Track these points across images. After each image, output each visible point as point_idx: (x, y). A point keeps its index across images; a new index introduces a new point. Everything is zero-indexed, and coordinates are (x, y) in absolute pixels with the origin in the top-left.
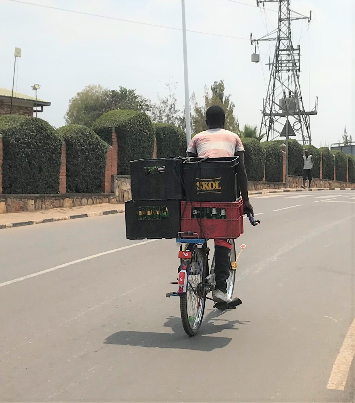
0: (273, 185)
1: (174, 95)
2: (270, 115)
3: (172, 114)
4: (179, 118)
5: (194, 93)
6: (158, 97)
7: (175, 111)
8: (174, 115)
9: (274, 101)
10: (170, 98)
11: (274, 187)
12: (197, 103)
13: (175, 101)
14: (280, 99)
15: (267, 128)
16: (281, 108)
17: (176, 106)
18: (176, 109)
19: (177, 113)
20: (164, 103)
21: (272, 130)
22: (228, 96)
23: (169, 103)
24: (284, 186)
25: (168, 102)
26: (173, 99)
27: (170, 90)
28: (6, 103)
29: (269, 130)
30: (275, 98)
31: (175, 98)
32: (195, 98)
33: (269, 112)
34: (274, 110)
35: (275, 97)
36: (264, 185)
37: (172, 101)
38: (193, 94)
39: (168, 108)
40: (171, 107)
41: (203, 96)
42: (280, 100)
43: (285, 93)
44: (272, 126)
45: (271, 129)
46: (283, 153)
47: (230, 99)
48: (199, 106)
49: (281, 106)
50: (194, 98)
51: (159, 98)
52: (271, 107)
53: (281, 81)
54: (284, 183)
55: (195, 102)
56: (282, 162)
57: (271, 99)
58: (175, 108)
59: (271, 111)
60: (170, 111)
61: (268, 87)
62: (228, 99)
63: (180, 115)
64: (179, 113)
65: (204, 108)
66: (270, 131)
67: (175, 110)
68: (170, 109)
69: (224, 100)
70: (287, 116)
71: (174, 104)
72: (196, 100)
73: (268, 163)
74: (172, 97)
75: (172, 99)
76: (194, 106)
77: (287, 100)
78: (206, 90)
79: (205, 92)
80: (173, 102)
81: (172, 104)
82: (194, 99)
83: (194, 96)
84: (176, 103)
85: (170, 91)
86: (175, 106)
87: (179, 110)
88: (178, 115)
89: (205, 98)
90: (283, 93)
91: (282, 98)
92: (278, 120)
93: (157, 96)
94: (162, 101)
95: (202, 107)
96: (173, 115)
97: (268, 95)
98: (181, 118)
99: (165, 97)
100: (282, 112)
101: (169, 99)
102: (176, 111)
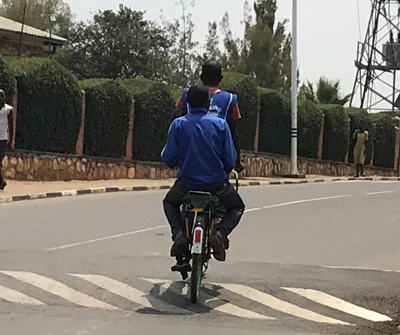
0: (382, 171)
1: (189, 17)
2: (369, 68)
3: (185, 49)
4: (196, 56)
5: (227, 15)
6: (162, 19)
7: (190, 45)
8: (189, 51)
9: (374, 46)
10: (183, 21)
11: (382, 174)
12: (230, 33)
13: (191, 27)
14: (385, 43)
15: (363, 88)
16: (385, 58)
17: (192, 35)
18: (193, 41)
19: (194, 49)
20: (172, 29)
21: (370, 91)
22: (283, 21)
23: (181, 29)
24: (395, 173)
25: (179, 28)
26: (188, 22)
27: (184, 7)
28: (11, 41)
29: (365, 91)
30: (376, 43)
31: (191, 22)
32: (228, 24)
33: (366, 64)
34: (374, 61)
35: (377, 41)
36: (372, 171)
37: (186, 26)
38: (225, 17)
39: (178, 39)
40: (183, 37)
41: (241, 22)
42: (384, 45)
43: (391, 35)
44: (370, 85)
45: (368, 89)
46: (396, 129)
47: (286, 27)
48: (233, 38)
49: (385, 55)
50: (226, 24)
51: (164, 20)
52: (370, 57)
53: (388, 17)
54: (395, 170)
55: (227, 31)
56: (395, 141)
57: (371, 44)
58: (190, 38)
59: (369, 62)
60: (182, 44)
61: (367, 25)
62: (282, 28)
63: (199, 52)
64: (197, 48)
65: (242, 42)
66: (366, 93)
67: (191, 42)
68: (182, 41)
69: (275, 28)
70: (393, 71)
71: (189, 32)
72: (229, 28)
73: (377, 142)
74: (187, 20)
75: (186, 22)
76: (224, 37)
77: (395, 47)
78: (246, 11)
79: (245, 15)
80: (188, 29)
81: (186, 31)
82: (226, 26)
83: (227, 20)
84: (193, 31)
85: (184, 9)
86: (190, 35)
87: (198, 43)
88: (195, 52)
89: (245, 24)
90: (389, 35)
91: (387, 42)
92: (379, 77)
93: (161, 16)
94: (168, 25)
95: (238, 39)
96: (187, 52)
97: (367, 38)
98: (199, 57)
99: (175, 20)
100: (386, 64)
101: (181, 22)
102: (192, 44)
